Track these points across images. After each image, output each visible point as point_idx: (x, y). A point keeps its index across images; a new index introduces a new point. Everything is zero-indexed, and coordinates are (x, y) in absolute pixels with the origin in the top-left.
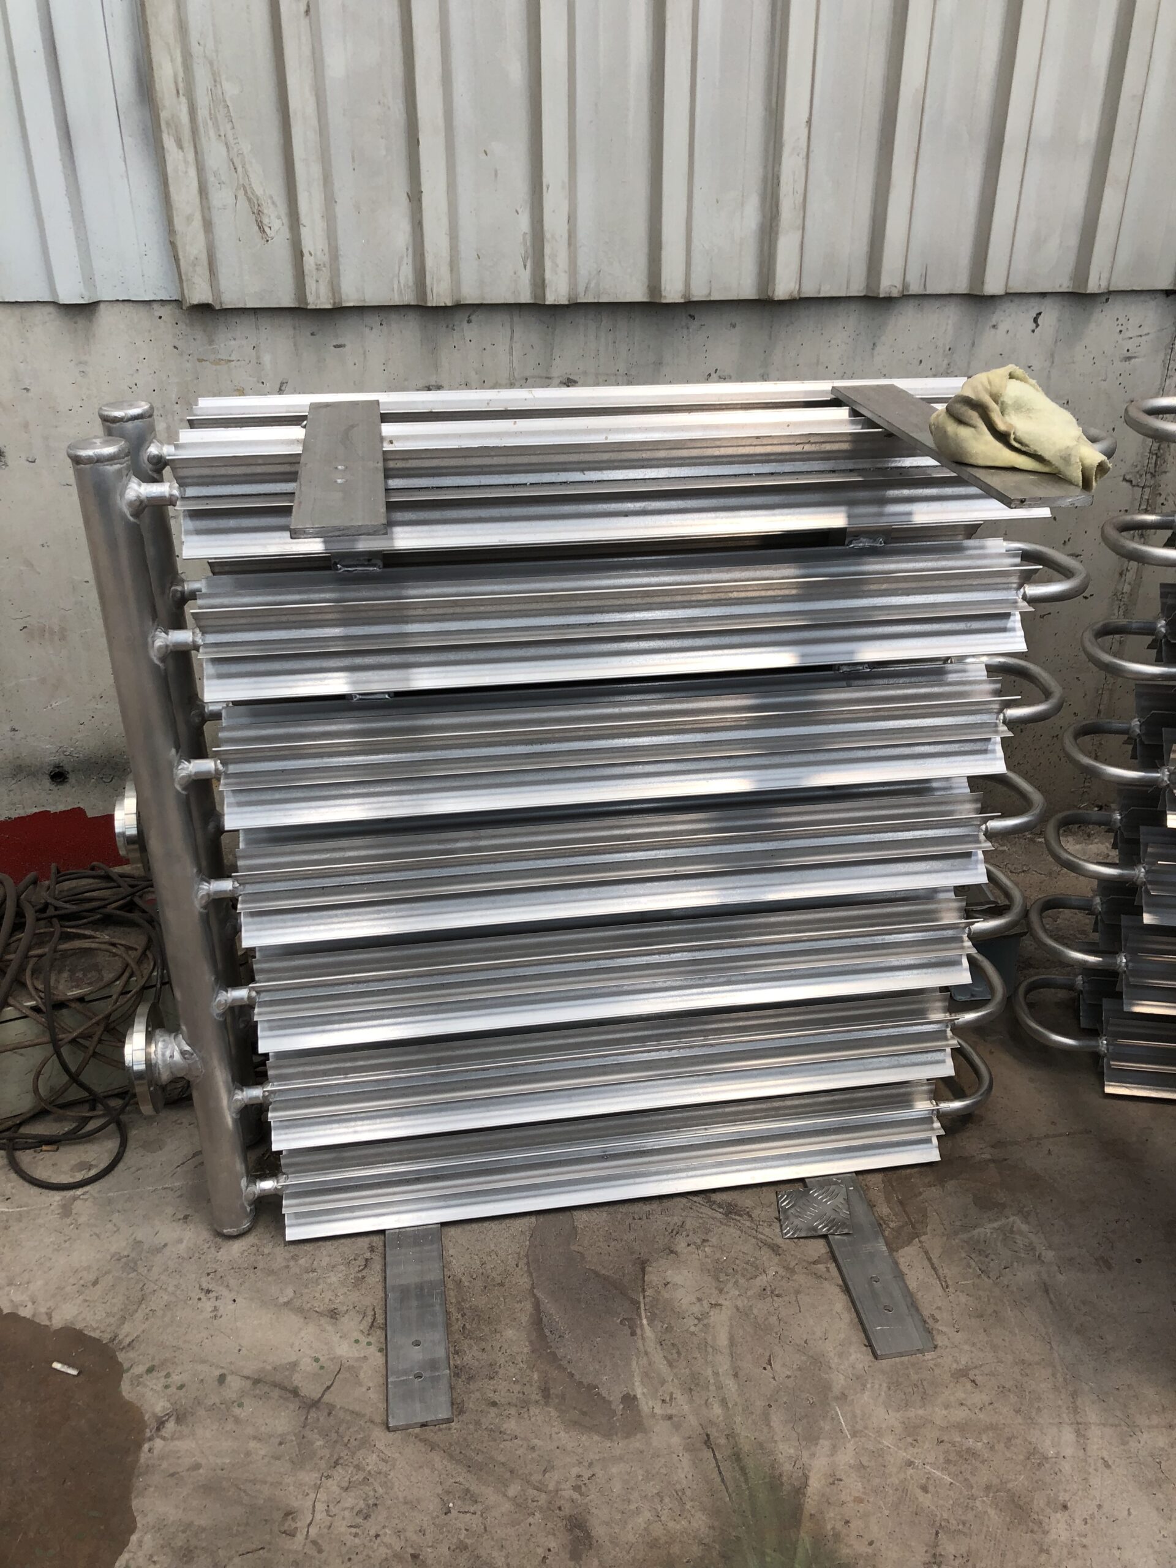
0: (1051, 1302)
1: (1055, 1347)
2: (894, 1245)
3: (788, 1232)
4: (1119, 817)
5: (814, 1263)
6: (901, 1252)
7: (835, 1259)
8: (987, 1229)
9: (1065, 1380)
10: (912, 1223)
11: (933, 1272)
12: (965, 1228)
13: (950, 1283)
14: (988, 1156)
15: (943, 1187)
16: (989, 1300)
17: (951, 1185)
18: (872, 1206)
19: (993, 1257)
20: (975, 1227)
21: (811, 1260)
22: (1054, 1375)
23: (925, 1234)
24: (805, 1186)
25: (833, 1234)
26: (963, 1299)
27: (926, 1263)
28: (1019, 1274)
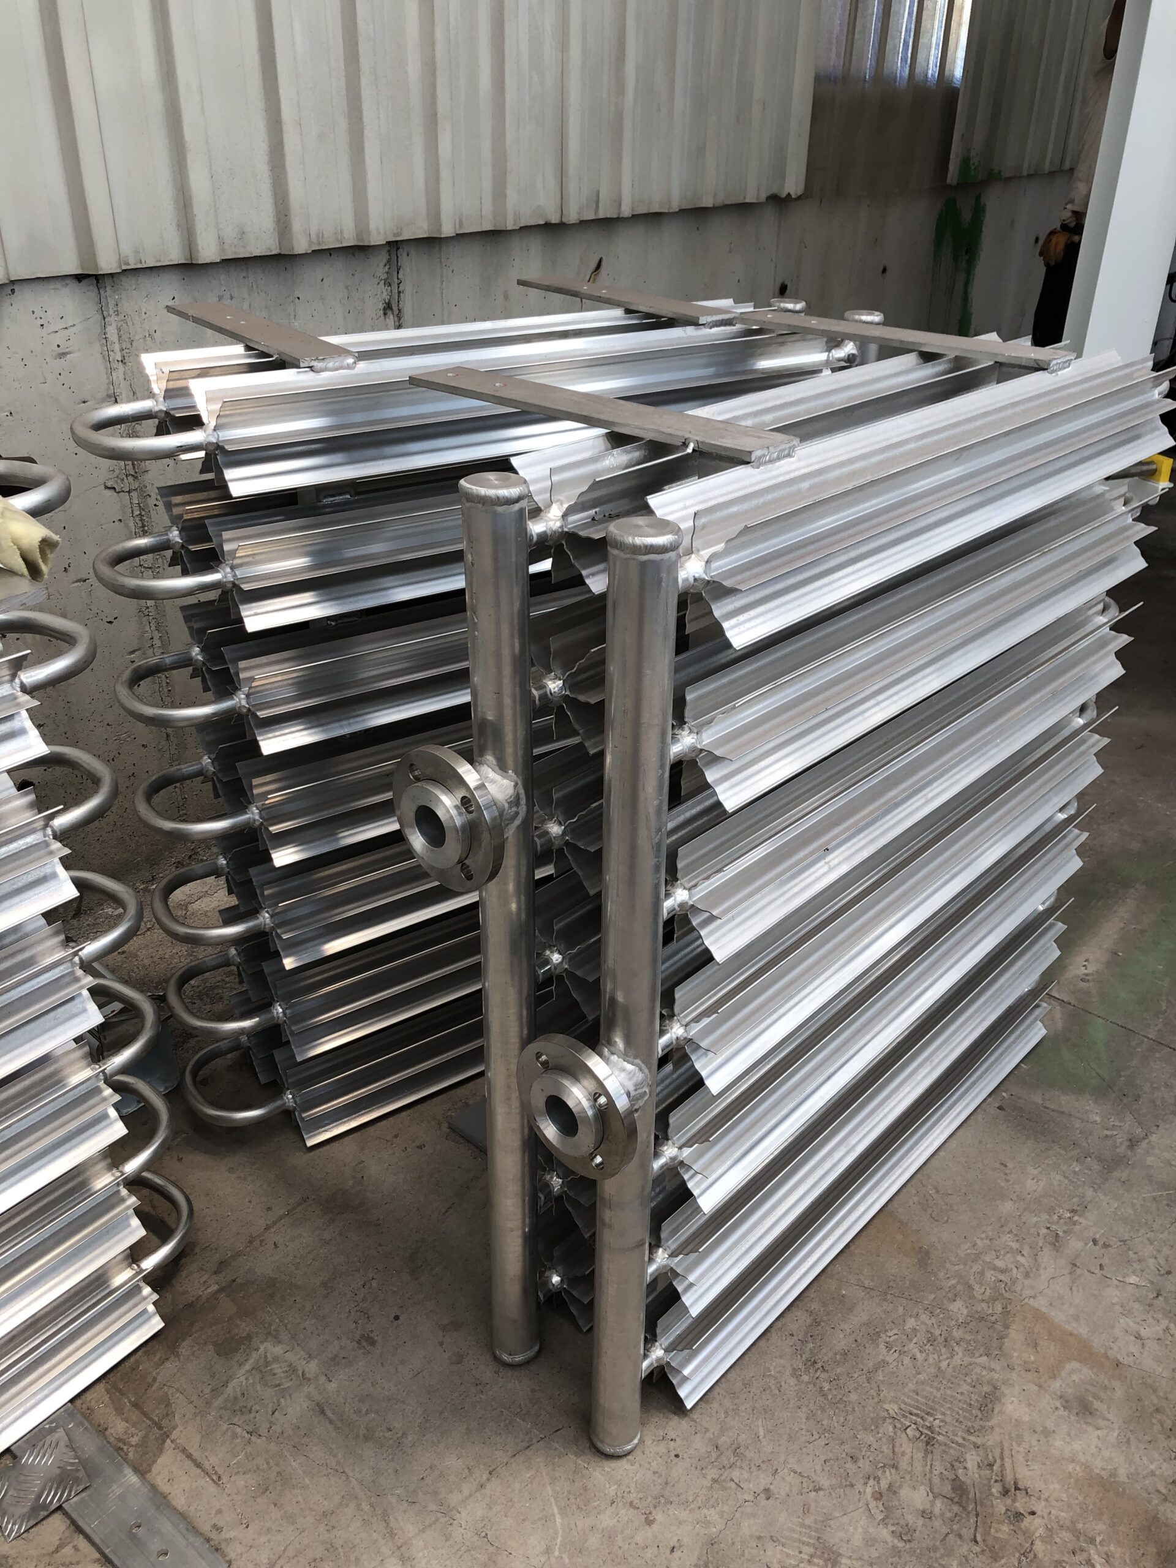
0: (331, 1422)
1: (351, 1474)
2: (145, 1465)
3: (12, 1531)
4: (225, 862)
5: (57, 1551)
6: (155, 1469)
7: (79, 1530)
8: (241, 1378)
9: (371, 1505)
10: (156, 1424)
11: (199, 1471)
12: (216, 1392)
13: (220, 1471)
14: (215, 1288)
15: (178, 1356)
16: (268, 1463)
17: (185, 1348)
18: (102, 1431)
19: (257, 1407)
20: (225, 1385)
21: (52, 1549)
22: (359, 1507)
23: (174, 1428)
24: (15, 1457)
25: (67, 1500)
26: (241, 1481)
27: (188, 1463)
28: (290, 1410)
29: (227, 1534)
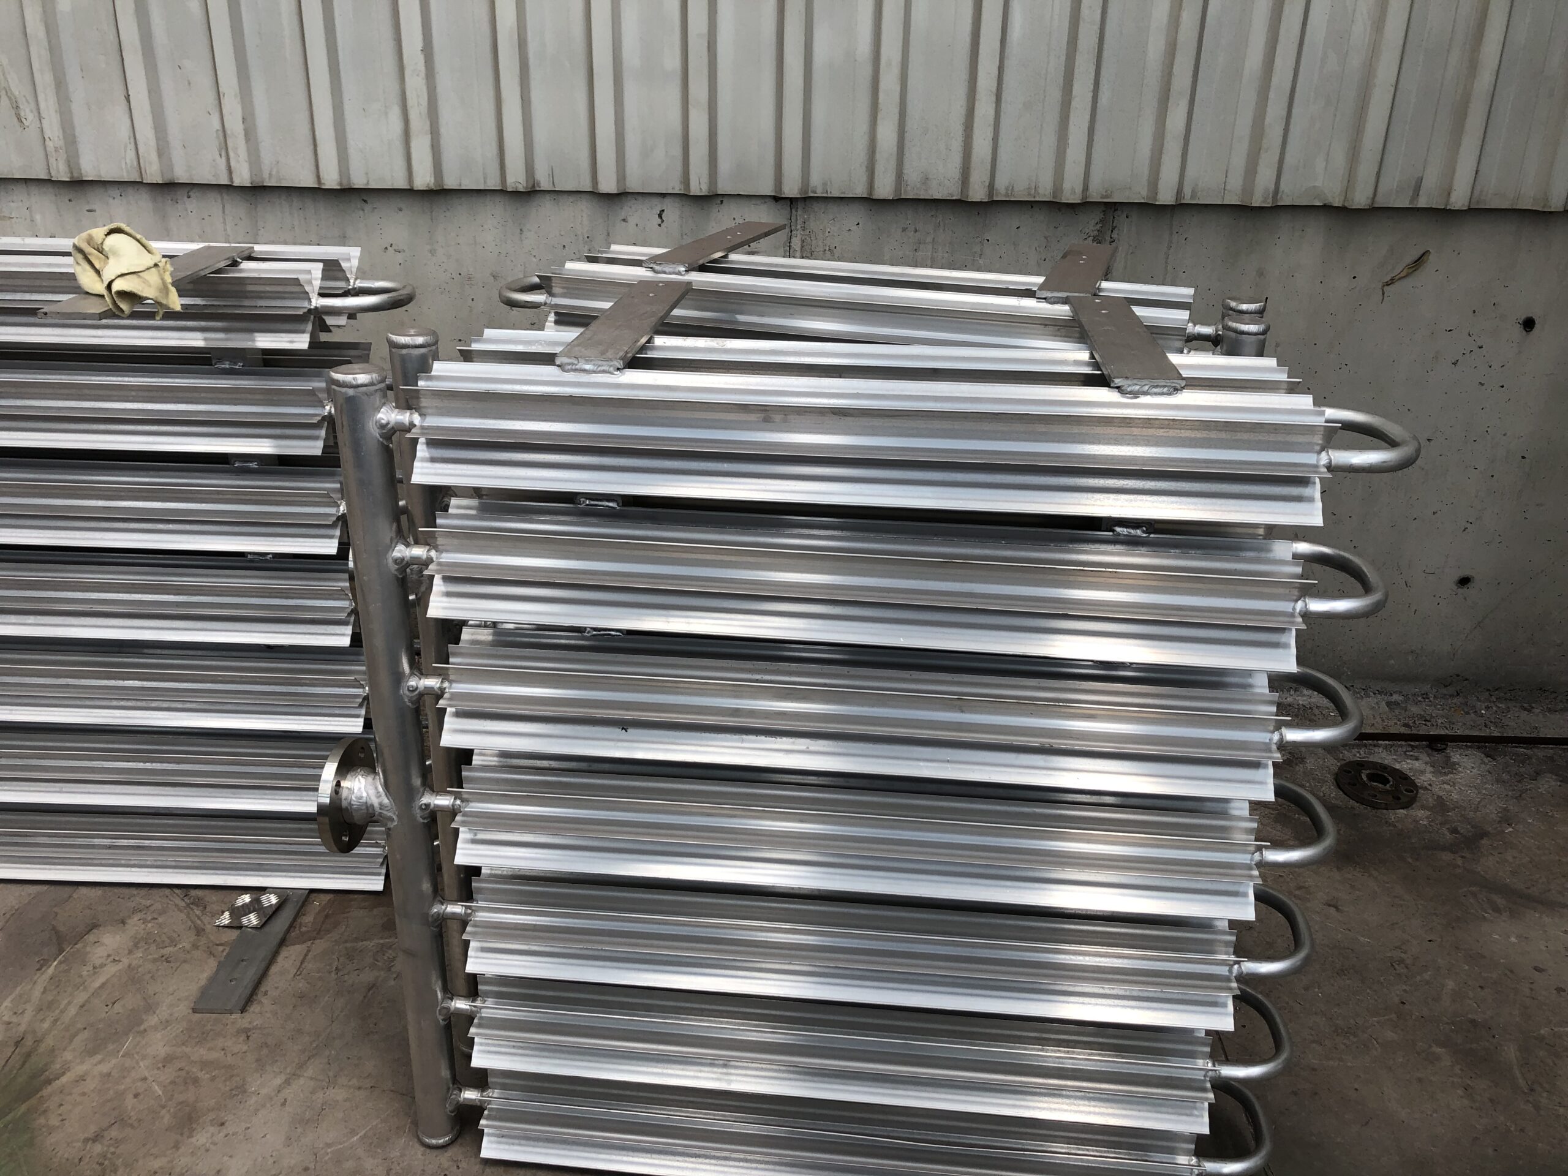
0: (366, 996)
1: (333, 1025)
6: (288, 948)
8: (372, 943)
9: (316, 1046)
10: (320, 930)
11: (299, 964)
12: (356, 939)
13: (304, 972)
16: (320, 988)
17: (379, 912)
19: (356, 962)
20: (364, 940)
23: (322, 938)
26: (302, 984)
28: (362, 975)
29: (264, 1000)
